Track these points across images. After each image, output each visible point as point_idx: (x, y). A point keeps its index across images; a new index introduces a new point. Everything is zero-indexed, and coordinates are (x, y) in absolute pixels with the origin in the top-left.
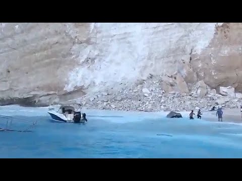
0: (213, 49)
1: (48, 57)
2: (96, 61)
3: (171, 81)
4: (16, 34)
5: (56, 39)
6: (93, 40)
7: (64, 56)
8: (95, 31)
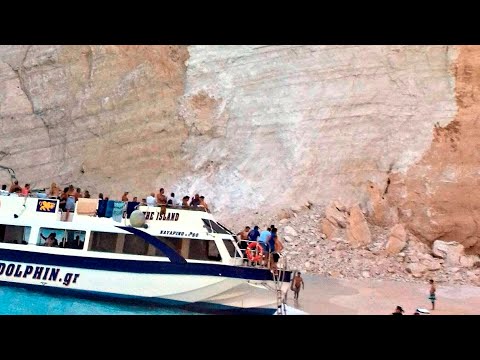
0: (429, 167)
1: (146, 153)
2: (221, 168)
3: (340, 219)
4: (103, 110)
5: (162, 124)
6: (220, 132)
7: (170, 155)
8: (227, 117)
